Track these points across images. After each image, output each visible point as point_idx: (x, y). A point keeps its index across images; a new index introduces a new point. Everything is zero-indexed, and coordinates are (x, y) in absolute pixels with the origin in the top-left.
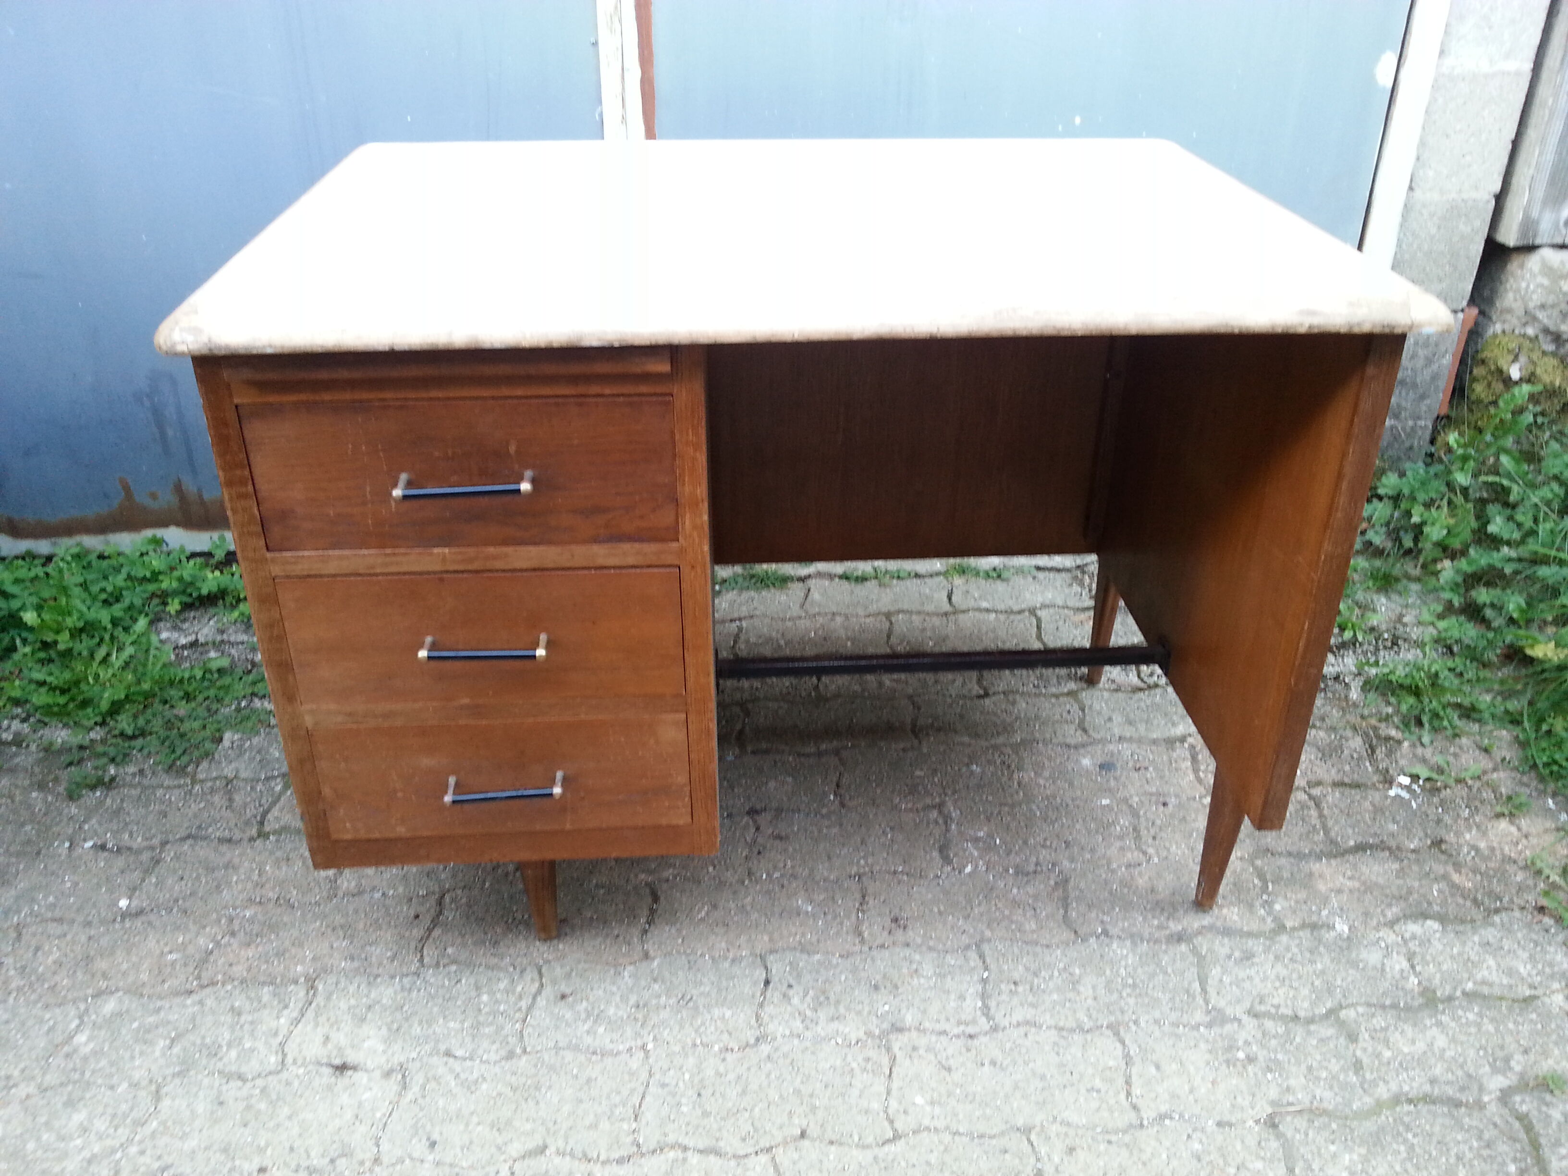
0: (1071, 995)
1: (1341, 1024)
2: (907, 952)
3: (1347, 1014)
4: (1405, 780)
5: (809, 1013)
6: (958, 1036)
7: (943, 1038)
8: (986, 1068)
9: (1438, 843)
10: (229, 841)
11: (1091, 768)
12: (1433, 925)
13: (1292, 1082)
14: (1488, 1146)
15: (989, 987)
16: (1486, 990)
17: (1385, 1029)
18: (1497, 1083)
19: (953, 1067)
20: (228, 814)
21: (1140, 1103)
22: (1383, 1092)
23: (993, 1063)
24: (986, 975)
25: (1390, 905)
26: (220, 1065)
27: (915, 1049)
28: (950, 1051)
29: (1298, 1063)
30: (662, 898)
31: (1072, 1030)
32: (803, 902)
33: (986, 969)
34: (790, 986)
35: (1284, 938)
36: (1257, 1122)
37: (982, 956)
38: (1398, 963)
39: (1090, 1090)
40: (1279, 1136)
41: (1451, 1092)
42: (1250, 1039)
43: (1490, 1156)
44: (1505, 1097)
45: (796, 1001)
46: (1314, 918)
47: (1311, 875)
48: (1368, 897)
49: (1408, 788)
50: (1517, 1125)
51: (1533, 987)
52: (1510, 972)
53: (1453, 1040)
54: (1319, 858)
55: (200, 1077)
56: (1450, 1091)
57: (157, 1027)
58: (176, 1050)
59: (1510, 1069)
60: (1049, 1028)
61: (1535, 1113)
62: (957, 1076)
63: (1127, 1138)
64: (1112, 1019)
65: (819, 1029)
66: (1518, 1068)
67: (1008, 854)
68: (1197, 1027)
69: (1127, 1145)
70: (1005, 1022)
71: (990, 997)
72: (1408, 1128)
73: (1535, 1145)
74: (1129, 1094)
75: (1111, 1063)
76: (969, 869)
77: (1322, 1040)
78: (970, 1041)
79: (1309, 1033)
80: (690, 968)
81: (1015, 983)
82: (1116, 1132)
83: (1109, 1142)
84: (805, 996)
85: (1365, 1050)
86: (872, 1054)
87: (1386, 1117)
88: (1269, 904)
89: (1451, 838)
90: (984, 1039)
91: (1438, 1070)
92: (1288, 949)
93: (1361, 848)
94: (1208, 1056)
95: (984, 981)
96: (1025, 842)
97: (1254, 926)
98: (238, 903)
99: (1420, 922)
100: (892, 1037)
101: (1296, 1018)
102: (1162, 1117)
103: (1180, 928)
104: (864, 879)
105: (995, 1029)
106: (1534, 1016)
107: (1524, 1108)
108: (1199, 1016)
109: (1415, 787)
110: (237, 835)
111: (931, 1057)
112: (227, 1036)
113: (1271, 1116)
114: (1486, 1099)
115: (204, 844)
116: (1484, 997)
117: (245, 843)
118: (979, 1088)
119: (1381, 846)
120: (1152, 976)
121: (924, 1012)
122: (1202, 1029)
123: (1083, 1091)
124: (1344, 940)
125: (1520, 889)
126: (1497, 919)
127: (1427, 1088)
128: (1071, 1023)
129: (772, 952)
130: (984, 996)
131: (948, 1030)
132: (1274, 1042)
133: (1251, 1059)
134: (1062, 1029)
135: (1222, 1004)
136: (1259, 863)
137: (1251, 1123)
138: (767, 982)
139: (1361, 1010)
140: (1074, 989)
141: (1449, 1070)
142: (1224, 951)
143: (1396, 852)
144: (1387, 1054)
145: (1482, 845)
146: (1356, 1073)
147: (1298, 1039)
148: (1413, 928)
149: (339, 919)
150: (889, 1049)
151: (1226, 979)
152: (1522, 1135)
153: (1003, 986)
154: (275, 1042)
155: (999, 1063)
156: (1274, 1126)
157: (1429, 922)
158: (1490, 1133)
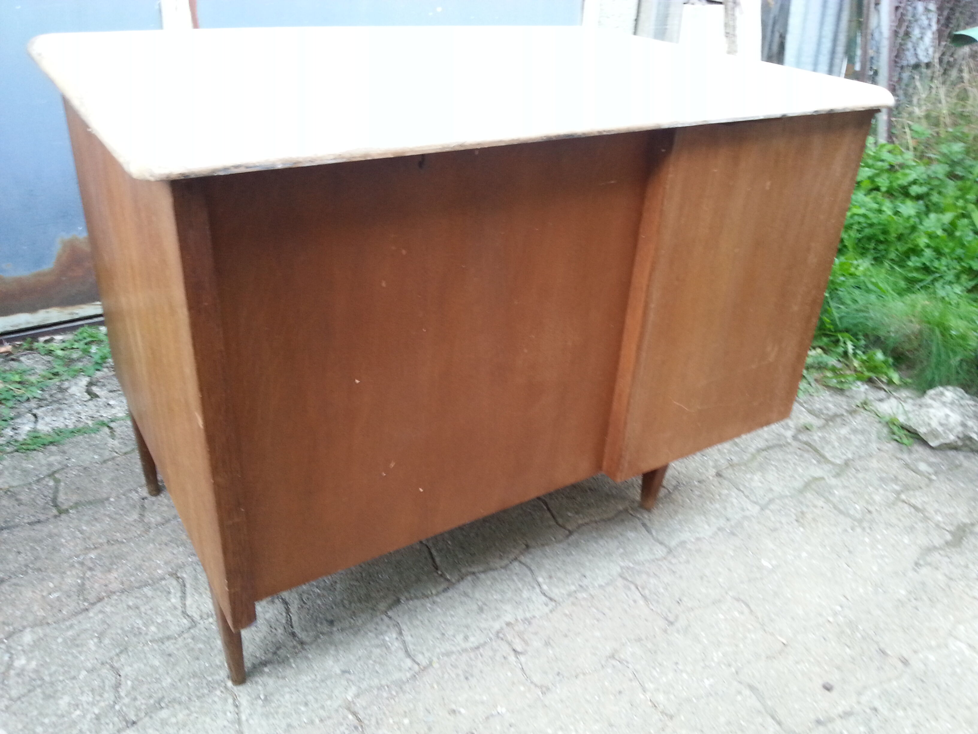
10: (39, 522)
14: (801, 456)
18: (789, 433)
20: (22, 508)
22: (752, 450)
26: (149, 637)
36: (713, 476)
40: (725, 478)
43: (804, 460)
44: (795, 438)
50: (806, 446)
55: (139, 648)
56: (775, 442)
57: (78, 635)
58: (107, 641)
59: (791, 428)
61: (809, 440)
66: (793, 427)
69: (671, 502)
72: (770, 460)
73: (816, 450)
82: (662, 498)
87: (760, 459)
91: (766, 436)
98: (78, 553)
102: (676, 487)
107: (804, 439)
110: (42, 517)
112: (139, 622)
113: (717, 472)
114: (789, 441)
115: (18, 529)
117: (52, 520)
118: (592, 501)
127: (766, 444)
141: (769, 434)
146: (738, 447)
149: (164, 539)
152: (810, 449)
154: (179, 612)
155: (593, 489)
156: (720, 475)
158: (799, 452)
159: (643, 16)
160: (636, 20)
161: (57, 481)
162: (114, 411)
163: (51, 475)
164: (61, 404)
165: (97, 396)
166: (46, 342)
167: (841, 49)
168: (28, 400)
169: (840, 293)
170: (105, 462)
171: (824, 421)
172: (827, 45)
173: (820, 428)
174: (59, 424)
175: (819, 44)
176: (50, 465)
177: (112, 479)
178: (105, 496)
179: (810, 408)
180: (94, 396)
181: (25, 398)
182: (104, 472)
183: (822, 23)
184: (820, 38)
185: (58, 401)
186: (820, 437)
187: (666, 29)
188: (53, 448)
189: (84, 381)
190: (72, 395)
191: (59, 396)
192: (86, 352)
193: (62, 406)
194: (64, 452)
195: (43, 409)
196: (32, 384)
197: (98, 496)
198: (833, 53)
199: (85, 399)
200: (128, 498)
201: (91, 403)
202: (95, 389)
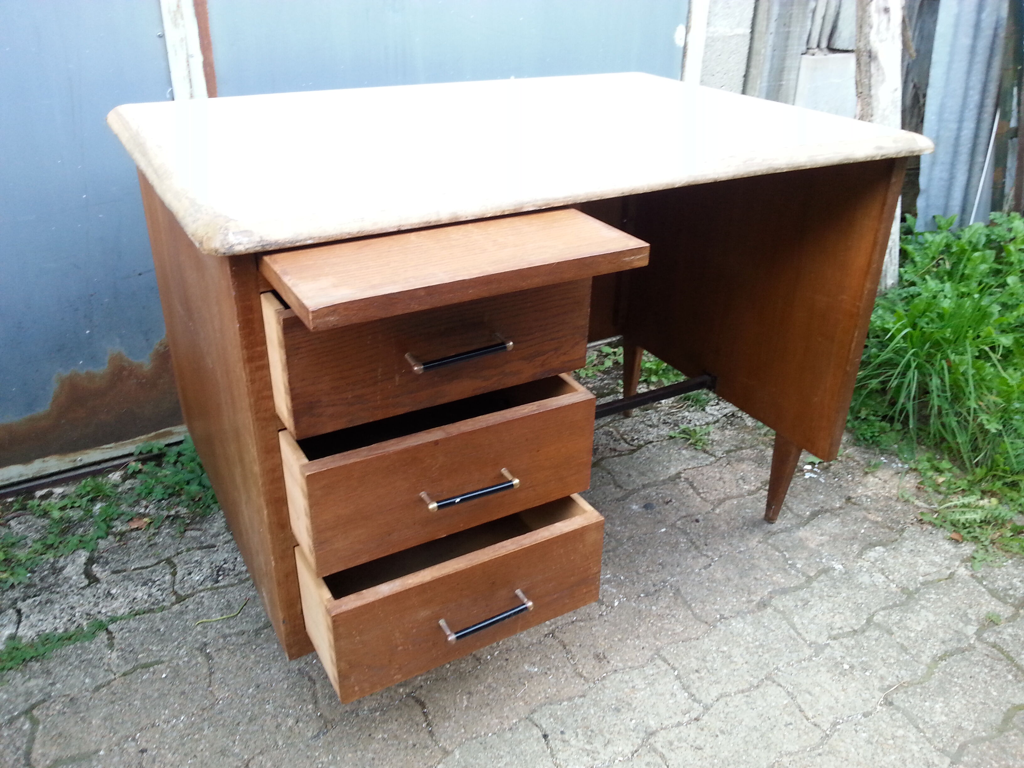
0: (733, 666)
1: (878, 626)
2: (619, 676)
3: (878, 618)
4: (809, 467)
5: (588, 747)
6: (689, 723)
7: (681, 728)
8: (721, 737)
9: (849, 499)
11: (640, 510)
12: (879, 549)
13: (881, 672)
14: (992, 670)
15: (684, 680)
16: (930, 578)
17: (901, 620)
18: (971, 630)
19: (702, 746)
21: (817, 720)
22: (926, 658)
23: (722, 732)
24: (676, 673)
25: (852, 545)
27: (671, 743)
28: (692, 736)
29: (875, 659)
30: (427, 701)
31: (749, 690)
32: (529, 667)
33: (674, 669)
34: (562, 733)
35: (815, 584)
36: (881, 705)
37: (665, 660)
38: (880, 579)
39: (786, 725)
40: (898, 709)
41: (955, 645)
42: (843, 655)
43: (997, 674)
44: (979, 637)
45: (573, 742)
46: (821, 567)
47: (801, 539)
48: (837, 544)
49: (811, 471)
50: (995, 651)
51: (948, 568)
52: (933, 563)
53: (936, 614)
54: (798, 528)
59: (971, 619)
60: (735, 694)
61: (998, 640)
62: (708, 751)
63: (826, 747)
64: (765, 672)
65: (602, 756)
66: (974, 618)
67: (634, 584)
68: (810, 659)
69: (829, 752)
70: (710, 702)
71: (689, 687)
72: (953, 676)
73: (1010, 659)
74: (808, 719)
75: (785, 702)
76: (616, 604)
77: (876, 640)
78: (699, 723)
79: (867, 638)
80: (485, 748)
81: (697, 671)
82: (818, 746)
83: (820, 755)
84: (577, 736)
85: (900, 637)
86: (647, 759)
87: (937, 675)
88: (793, 566)
89: (851, 494)
90: (706, 717)
91: (941, 635)
92: (822, 590)
93: (814, 515)
94: (830, 675)
95: (678, 677)
96: (638, 573)
97: (795, 583)
99: (873, 549)
100: (651, 740)
101: (855, 631)
102: (835, 724)
103: (759, 598)
104: (556, 634)
105: (707, 708)
106: (959, 584)
107: (992, 640)
108: (808, 652)
109: (815, 469)
111: (684, 744)
113: (885, 698)
114: (972, 642)
116: (932, 582)
118: (726, 753)
119: (822, 511)
120: (766, 634)
121: (658, 714)
122: (814, 659)
123: (783, 727)
124: (844, 574)
125: (905, 513)
126: (905, 534)
127: (943, 647)
128: (747, 686)
129: (533, 712)
130: (685, 688)
131: (681, 721)
132: (855, 651)
133: (852, 667)
134: (743, 691)
135: (813, 638)
136: (770, 541)
137: (879, 708)
138: (545, 736)
139: (882, 613)
140: (732, 662)
141: (945, 632)
142: (791, 604)
143: (832, 511)
144: (912, 635)
145: (870, 494)
146: (907, 654)
147: (865, 645)
148: (872, 554)
150: (655, 750)
151: (806, 622)
152: (1001, 656)
153: (691, 676)
155: (725, 730)
156: (891, 704)
157: (877, 548)
158: (988, 662)
159: (753, 71)
160: (746, 76)
161: (35, 722)
162: (116, 604)
163: (28, 712)
164: (52, 593)
165: (97, 580)
166: (43, 497)
167: (990, 102)
168: (12, 586)
169: (1014, 422)
170: (97, 689)
171: (1012, 609)
172: (975, 97)
173: (1008, 620)
174: (47, 627)
175: (965, 97)
176: (29, 694)
177: (105, 719)
178: (93, 747)
179: (990, 586)
180: (93, 580)
181: (9, 584)
182: (95, 707)
183: (969, 72)
184: (967, 89)
185: (48, 589)
186: (1010, 635)
187: (781, 85)
188: (36, 666)
189: (82, 556)
190: (66, 579)
191: (51, 580)
192: (89, 513)
193: (54, 597)
194: (49, 673)
195: (30, 601)
196: (19, 563)
197: (84, 749)
198: (981, 106)
199: (82, 585)
200: (122, 751)
201: (88, 592)
202: (96, 569)
